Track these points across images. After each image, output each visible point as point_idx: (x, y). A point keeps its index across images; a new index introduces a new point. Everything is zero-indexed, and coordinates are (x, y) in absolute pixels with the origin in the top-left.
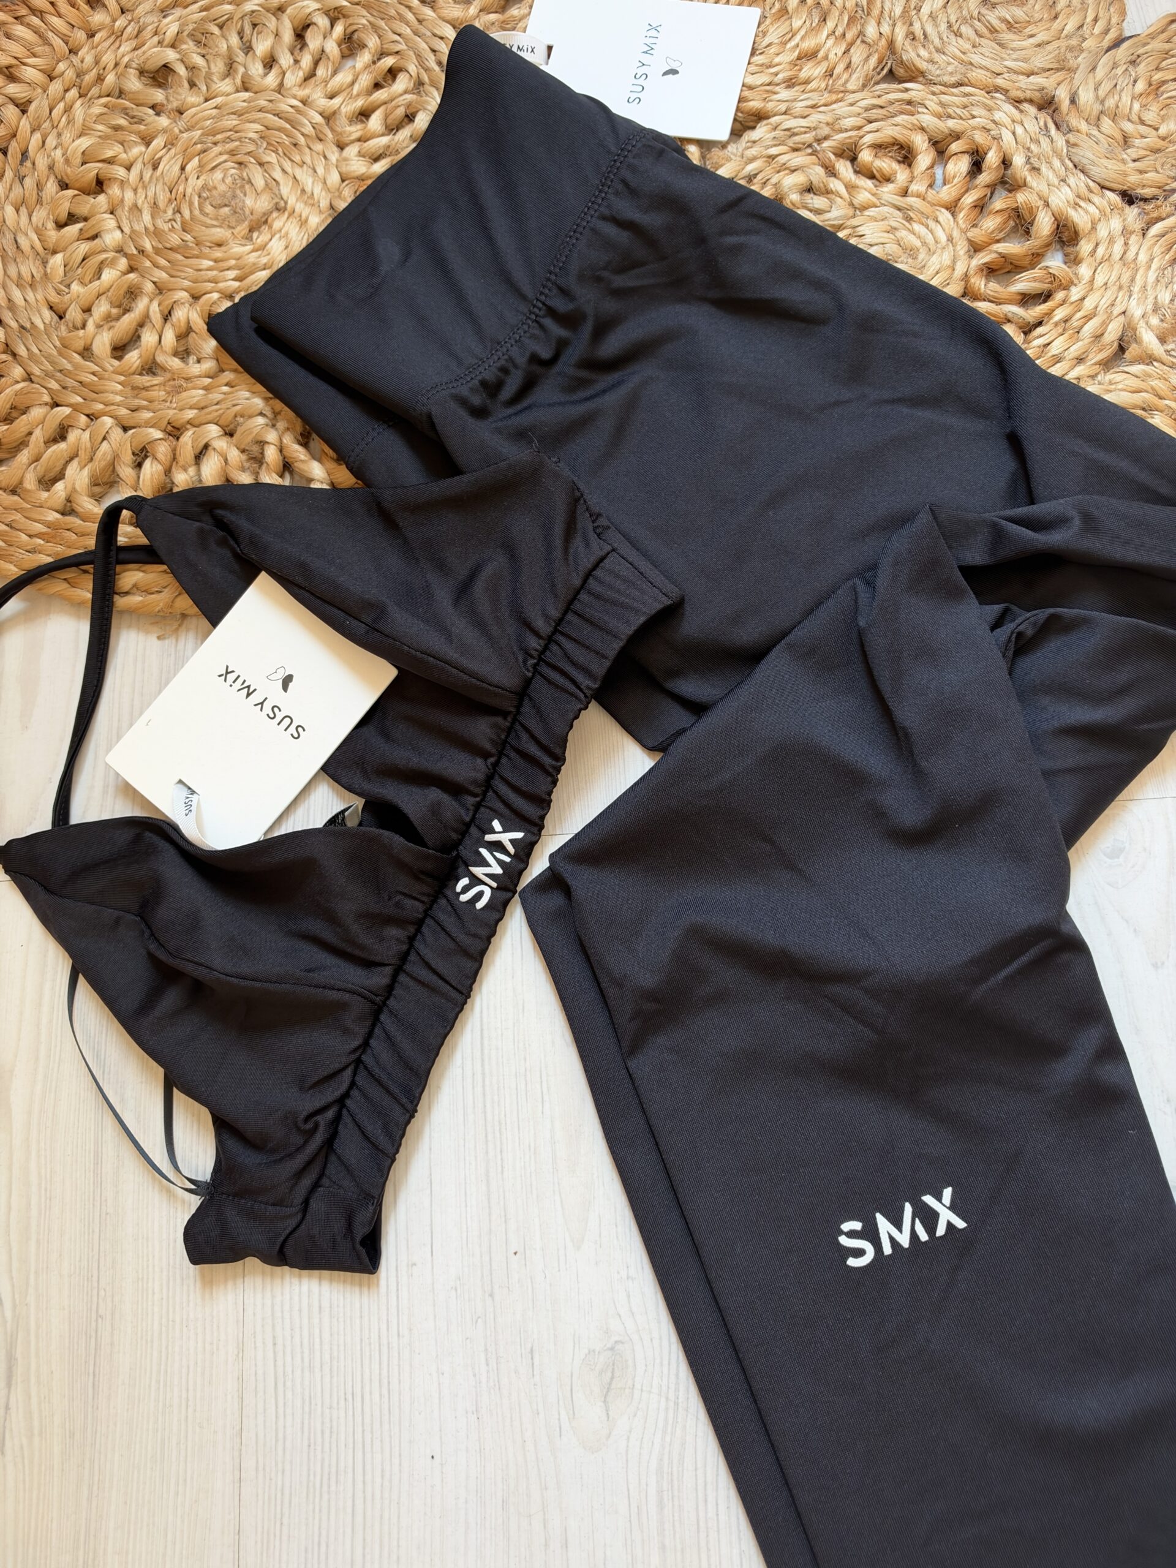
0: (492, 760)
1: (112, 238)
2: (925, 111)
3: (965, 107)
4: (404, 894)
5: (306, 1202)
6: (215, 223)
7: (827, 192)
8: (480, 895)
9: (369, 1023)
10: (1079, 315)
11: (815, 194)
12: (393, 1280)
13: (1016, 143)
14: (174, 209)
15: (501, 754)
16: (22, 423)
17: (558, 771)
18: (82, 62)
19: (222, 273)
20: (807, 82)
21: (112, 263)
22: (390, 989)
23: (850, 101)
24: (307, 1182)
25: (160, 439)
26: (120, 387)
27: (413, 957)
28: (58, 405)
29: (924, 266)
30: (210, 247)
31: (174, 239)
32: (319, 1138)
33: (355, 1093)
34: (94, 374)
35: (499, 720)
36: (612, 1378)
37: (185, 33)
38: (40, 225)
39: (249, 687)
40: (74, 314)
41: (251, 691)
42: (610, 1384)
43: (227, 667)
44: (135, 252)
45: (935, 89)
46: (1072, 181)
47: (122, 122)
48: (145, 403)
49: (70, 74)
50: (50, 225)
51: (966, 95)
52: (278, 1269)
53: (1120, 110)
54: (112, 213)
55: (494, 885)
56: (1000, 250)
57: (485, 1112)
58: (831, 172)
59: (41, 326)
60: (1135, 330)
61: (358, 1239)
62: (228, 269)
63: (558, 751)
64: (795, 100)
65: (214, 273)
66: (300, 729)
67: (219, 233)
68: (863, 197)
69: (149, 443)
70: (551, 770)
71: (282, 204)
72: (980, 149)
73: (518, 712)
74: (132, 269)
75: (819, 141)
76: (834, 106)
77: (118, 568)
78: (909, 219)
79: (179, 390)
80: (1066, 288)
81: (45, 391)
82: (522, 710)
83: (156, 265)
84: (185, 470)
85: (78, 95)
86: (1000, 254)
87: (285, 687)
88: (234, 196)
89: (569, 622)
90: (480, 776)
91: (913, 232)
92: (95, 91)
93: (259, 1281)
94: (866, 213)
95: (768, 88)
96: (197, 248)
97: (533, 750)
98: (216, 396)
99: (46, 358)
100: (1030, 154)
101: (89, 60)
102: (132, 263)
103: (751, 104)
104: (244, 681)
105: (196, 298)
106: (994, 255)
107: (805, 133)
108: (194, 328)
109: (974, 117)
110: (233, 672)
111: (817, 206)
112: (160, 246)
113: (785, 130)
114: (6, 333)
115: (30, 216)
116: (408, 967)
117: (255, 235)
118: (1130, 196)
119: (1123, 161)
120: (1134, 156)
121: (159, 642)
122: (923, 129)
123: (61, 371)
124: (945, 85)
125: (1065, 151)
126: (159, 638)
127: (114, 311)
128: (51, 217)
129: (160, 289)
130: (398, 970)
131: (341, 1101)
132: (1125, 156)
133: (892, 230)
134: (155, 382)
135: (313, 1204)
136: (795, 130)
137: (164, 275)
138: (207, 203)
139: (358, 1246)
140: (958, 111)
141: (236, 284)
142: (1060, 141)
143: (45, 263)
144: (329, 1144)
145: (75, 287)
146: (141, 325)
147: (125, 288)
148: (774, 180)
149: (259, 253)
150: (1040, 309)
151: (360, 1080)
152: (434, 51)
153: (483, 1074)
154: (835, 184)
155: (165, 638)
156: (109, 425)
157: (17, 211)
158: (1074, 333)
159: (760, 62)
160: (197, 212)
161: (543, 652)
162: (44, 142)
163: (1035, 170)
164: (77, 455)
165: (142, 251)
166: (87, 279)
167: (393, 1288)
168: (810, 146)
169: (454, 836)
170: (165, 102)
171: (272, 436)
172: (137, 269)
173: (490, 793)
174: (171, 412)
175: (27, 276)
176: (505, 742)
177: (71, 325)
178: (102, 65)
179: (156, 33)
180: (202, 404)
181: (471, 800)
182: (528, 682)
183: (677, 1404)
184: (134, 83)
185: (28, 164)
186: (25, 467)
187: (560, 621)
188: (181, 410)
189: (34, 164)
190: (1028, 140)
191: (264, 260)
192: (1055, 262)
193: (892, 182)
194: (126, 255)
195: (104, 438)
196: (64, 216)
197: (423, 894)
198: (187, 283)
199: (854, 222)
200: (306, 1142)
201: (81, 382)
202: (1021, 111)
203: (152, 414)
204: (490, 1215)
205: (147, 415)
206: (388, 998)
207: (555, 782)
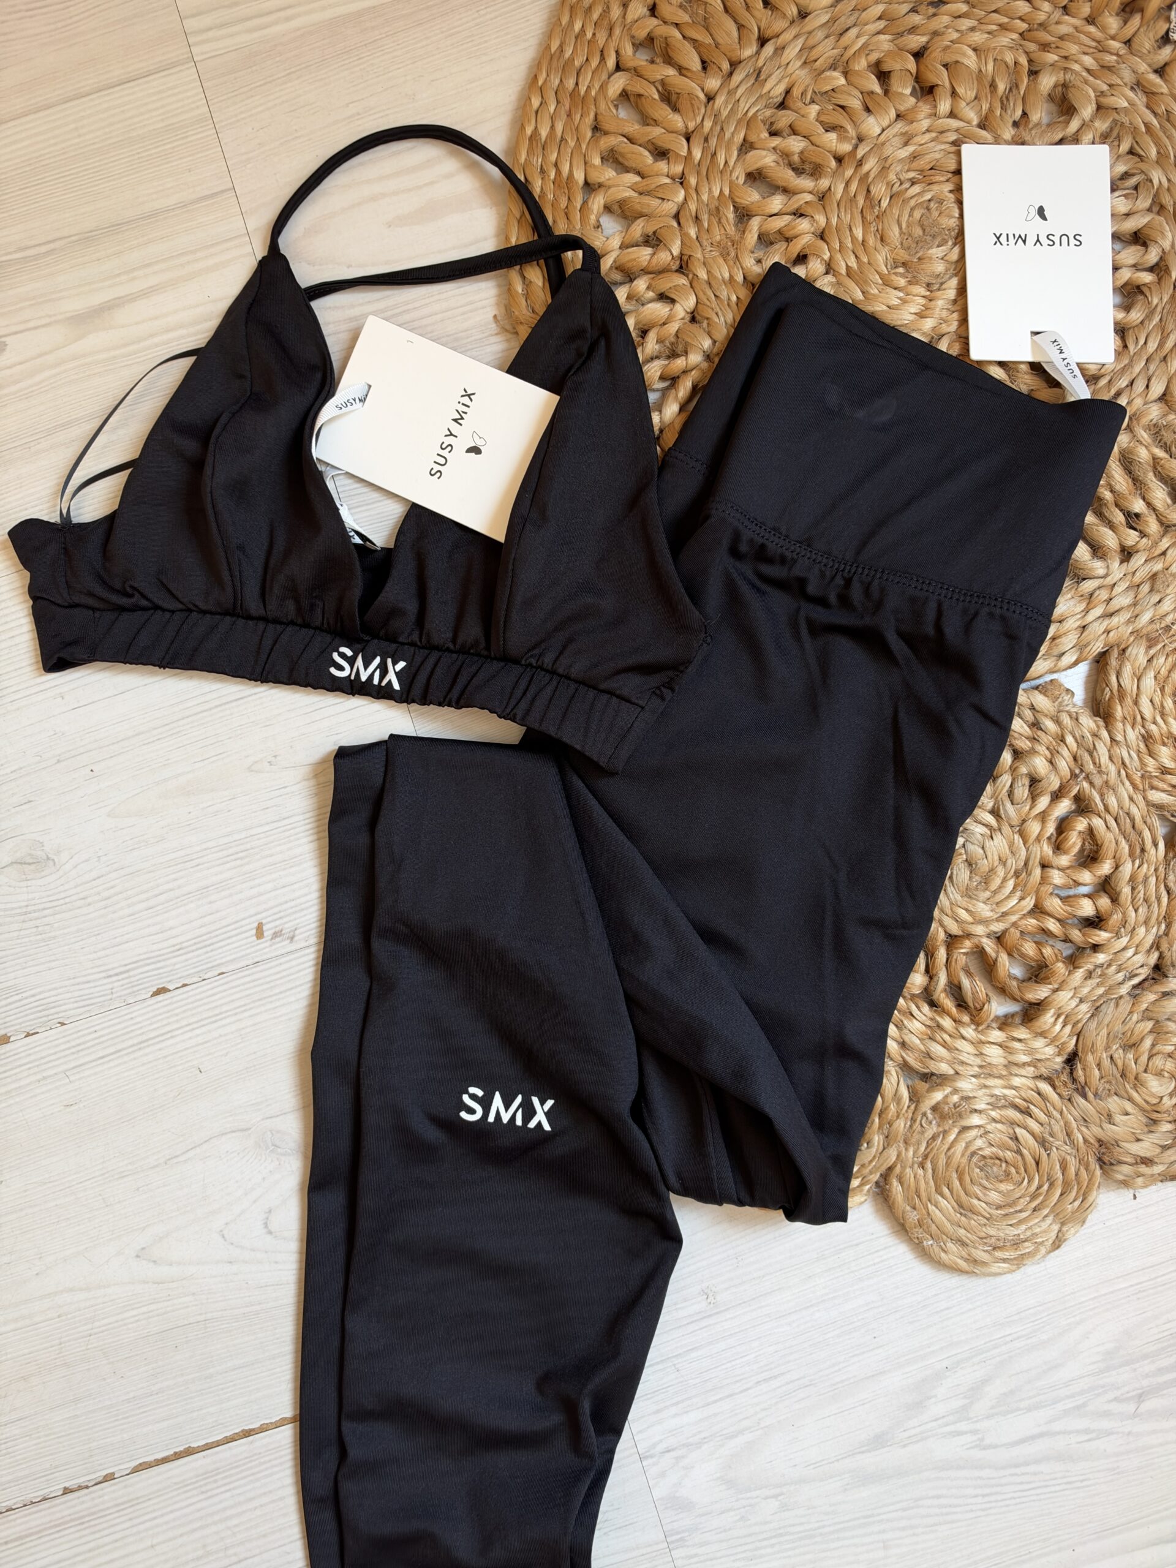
0: (451, 646)
1: (872, 125)
2: (1137, 865)
3: (1146, 900)
4: (324, 608)
5: (77, 606)
6: (904, 226)
7: (1034, 797)
8: (341, 668)
9: (219, 610)
10: (946, 1037)
11: (1030, 786)
12: (48, 685)
13: (1116, 953)
14: (913, 178)
15: (457, 652)
16: (663, 112)
17: (450, 705)
18: (1057, 23)
19: (851, 253)
20: (1151, 754)
21: (842, 138)
22: (250, 617)
23: (1135, 796)
24: (90, 601)
25: (672, 254)
26: (716, 193)
27: (279, 628)
28: (688, 140)
29: (970, 897)
30: (877, 230)
31: (880, 190)
32: (124, 601)
33: (167, 615)
34: (726, 162)
35: (483, 645)
36: (30, 864)
37: (1117, 117)
38: (870, 47)
39: (462, 418)
40: (785, 119)
41: (459, 421)
42: (25, 863)
43: (474, 394)
44: (859, 156)
45: (1161, 869)
46: (1084, 1007)
47: (1001, 87)
48: (706, 225)
49: (1041, 17)
50: (874, 57)
51: (1159, 899)
52: (28, 597)
53: (1163, 1036)
54: (898, 116)
55: (353, 678)
56: (1000, 959)
57: (183, 719)
58: (1057, 796)
59: (765, 90)
60: (940, 1085)
61: (62, 655)
62: (856, 256)
63: (462, 702)
64: (1128, 746)
65: (850, 245)
66: (439, 474)
67: (894, 233)
68: (1034, 828)
69: (665, 245)
70: (447, 700)
71: (936, 287)
72: (1103, 923)
73: (492, 659)
74: (839, 160)
75: (1087, 778)
76: (1127, 783)
77: (542, 262)
78: (1017, 874)
79: (725, 255)
80: (973, 1021)
81: (699, 120)
82: (495, 662)
83: (848, 184)
84: (648, 288)
85: (1021, 31)
86: (996, 960)
87: (470, 450)
88: (934, 237)
89: (568, 686)
90: (435, 641)
91: (1004, 880)
92: (1032, 47)
93: (18, 584)
94: (1016, 836)
95: (1139, 718)
96: (874, 217)
97: (462, 681)
98: (724, 293)
99: (732, 109)
100: (1105, 966)
101: (1064, 29)
102: (846, 159)
103: (1119, 708)
104: (466, 413)
105: (822, 236)
106: (993, 955)
107: (1094, 763)
108: (791, 244)
109: (1136, 911)
110: (471, 400)
111: (1016, 791)
112: (870, 180)
113: (1094, 745)
114: (751, 57)
115: (879, 33)
116: (271, 626)
117: (901, 270)
118: (1074, 1060)
119: (1107, 1048)
120: (1116, 1056)
121: (491, 319)
122: (1117, 867)
123: (722, 129)
124: (1165, 878)
125: (1113, 997)
126: (495, 317)
127: (796, 158)
128: (882, 54)
129: (823, 197)
130: (264, 619)
131: (156, 607)
132: (1114, 1047)
133: (1003, 862)
134: (728, 228)
135: (77, 611)
136: (1095, 753)
137: (839, 196)
138: (922, 211)
139: (57, 656)
140: (1141, 895)
141: (843, 271)
142: (1124, 990)
143: (833, 67)
144: (122, 609)
145: (814, 109)
146: (785, 191)
147: (819, 161)
148: (1039, 748)
149: (880, 281)
150: (949, 1003)
151: (178, 616)
152: (1132, 383)
153: (210, 709)
154: (1044, 802)
155: (496, 323)
156: (676, 200)
157: (880, 18)
158: (927, 1035)
159: (1165, 704)
160: (913, 203)
161: (543, 669)
162: (959, 17)
163: (1089, 975)
164: (643, 178)
165: (860, 163)
166: (823, 118)
167: (42, 687)
168: (1082, 771)
169: (382, 633)
170: (1031, 126)
171: (695, 358)
172: (841, 165)
173: (427, 651)
174: (699, 255)
175: (814, 54)
176: (467, 653)
177: (773, 120)
178: (1061, 44)
179: (1110, 86)
180: (713, 283)
181: (415, 637)
182: (516, 662)
183: (26, 913)
184: (1047, 82)
185: (931, 10)
186: (620, 132)
187: (568, 677)
188: (704, 264)
189: (934, 15)
190: (1120, 963)
191: (874, 291)
192: (998, 1007)
193: (1054, 852)
194: (856, 147)
195: (663, 199)
196: (886, 67)
197: (328, 623)
198: (834, 221)
199: (1006, 829)
200: (118, 592)
201: (715, 153)
202: (1149, 951)
203: (694, 237)
204: (113, 744)
205: (692, 232)
206: (243, 618)
207: (440, 704)
